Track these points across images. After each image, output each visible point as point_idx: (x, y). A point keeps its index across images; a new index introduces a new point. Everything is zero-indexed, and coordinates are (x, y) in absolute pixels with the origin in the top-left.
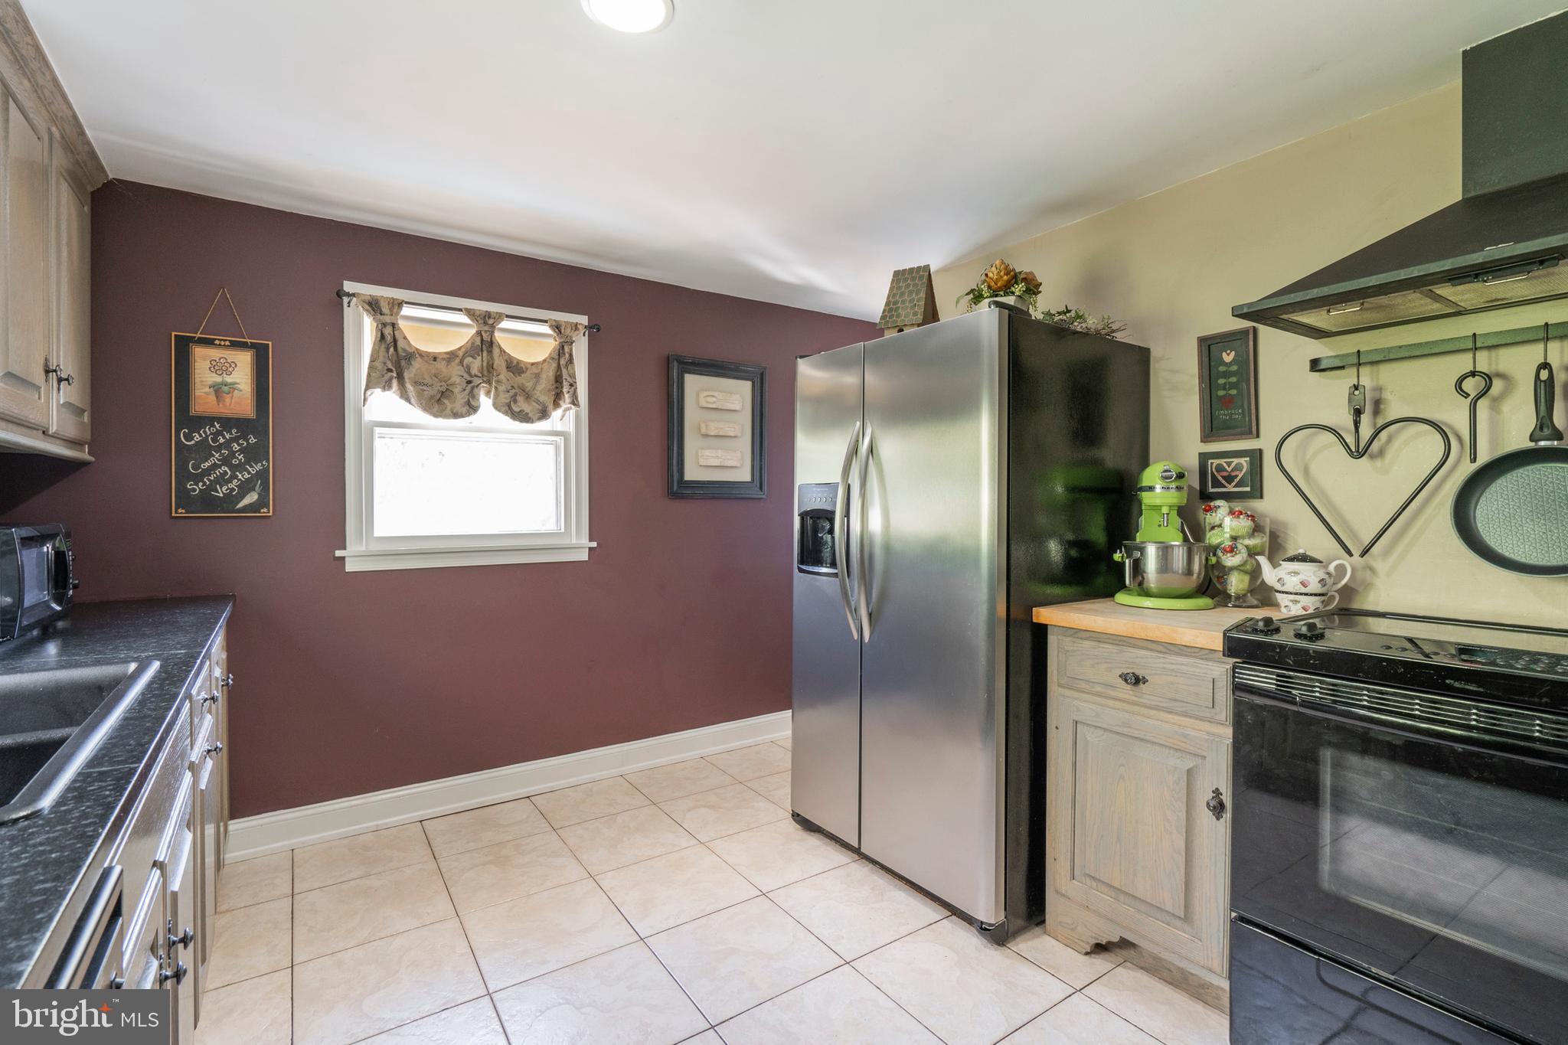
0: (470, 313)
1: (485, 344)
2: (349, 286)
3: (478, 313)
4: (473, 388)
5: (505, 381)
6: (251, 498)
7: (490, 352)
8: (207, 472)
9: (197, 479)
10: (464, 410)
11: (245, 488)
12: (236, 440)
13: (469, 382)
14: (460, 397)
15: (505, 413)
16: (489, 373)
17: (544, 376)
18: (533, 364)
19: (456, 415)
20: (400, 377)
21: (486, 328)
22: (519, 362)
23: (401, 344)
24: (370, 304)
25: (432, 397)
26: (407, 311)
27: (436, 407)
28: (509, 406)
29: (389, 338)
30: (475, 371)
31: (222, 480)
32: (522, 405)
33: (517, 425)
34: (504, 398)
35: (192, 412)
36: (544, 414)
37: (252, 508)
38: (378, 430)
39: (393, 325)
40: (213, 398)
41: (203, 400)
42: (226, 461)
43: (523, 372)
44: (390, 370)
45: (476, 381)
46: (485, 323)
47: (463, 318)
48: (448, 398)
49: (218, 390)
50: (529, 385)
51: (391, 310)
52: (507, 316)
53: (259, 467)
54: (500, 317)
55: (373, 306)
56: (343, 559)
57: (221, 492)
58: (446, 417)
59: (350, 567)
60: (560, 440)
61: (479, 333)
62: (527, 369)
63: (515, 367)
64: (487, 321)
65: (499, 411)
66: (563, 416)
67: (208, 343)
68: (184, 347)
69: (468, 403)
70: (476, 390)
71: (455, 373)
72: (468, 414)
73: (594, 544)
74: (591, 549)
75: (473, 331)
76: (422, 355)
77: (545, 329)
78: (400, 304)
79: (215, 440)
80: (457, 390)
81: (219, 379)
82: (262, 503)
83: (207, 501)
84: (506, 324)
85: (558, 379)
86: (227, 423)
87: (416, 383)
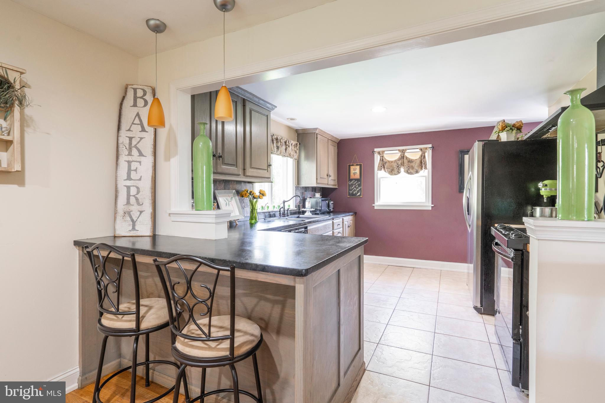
0: (399, 150)
1: (403, 157)
2: (376, 150)
3: (401, 150)
4: (399, 168)
5: (406, 165)
6: (359, 194)
7: (403, 158)
8: (352, 189)
9: (351, 190)
10: (397, 173)
11: (358, 192)
12: (356, 183)
13: (398, 167)
14: (396, 170)
15: (407, 173)
16: (403, 164)
17: (417, 163)
18: (416, 160)
19: (395, 174)
20: (384, 167)
21: (403, 153)
22: (412, 160)
23: (384, 160)
24: (378, 153)
25: (390, 171)
26: (386, 152)
27: (391, 173)
28: (407, 171)
29: (381, 159)
30: (399, 164)
31: (355, 191)
32: (411, 170)
33: (410, 175)
34: (406, 169)
35: (351, 178)
36: (417, 172)
37: (359, 196)
38: (381, 179)
39: (383, 156)
40: (353, 175)
41: (352, 176)
42: (355, 187)
43: (413, 162)
44: (381, 166)
45: (400, 166)
46: (403, 152)
47: (397, 152)
48: (393, 171)
49: (354, 174)
50: (414, 165)
51: (382, 153)
52: (408, 149)
53: (360, 188)
54: (406, 150)
55: (379, 153)
56: (374, 206)
57: (354, 193)
58: (393, 175)
59: (376, 208)
60: (424, 178)
61: (401, 155)
62: (414, 161)
63: (410, 161)
64: (403, 151)
65: (405, 172)
66: (424, 172)
67: (353, 165)
68: (349, 166)
69: (398, 172)
70: (400, 168)
71: (395, 165)
72: (398, 174)
73: (433, 205)
74: (432, 207)
75: (400, 154)
76: (389, 162)
77: (418, 150)
78: (384, 151)
79: (354, 183)
80: (395, 169)
81: (354, 172)
82: (360, 195)
83: (353, 195)
84: (408, 151)
85: (421, 162)
86: (356, 180)
87: (387, 168)
